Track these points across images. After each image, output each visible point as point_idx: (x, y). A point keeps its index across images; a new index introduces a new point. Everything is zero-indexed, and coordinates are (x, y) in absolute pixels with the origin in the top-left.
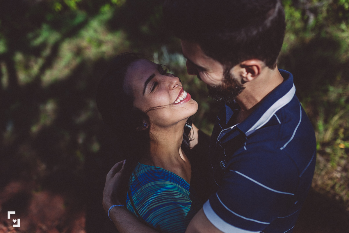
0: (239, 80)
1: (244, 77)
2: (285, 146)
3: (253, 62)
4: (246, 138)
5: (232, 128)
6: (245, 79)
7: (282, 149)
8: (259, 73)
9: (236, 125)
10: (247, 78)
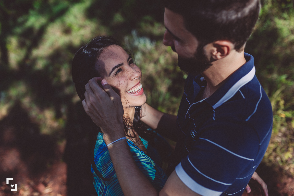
0: (209, 58)
1: (213, 55)
2: (249, 118)
3: (225, 43)
4: (214, 110)
5: (201, 102)
6: (214, 57)
7: (247, 120)
8: (228, 54)
9: (204, 99)
10: (216, 56)
